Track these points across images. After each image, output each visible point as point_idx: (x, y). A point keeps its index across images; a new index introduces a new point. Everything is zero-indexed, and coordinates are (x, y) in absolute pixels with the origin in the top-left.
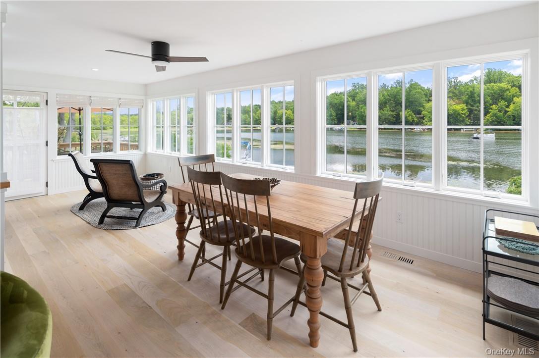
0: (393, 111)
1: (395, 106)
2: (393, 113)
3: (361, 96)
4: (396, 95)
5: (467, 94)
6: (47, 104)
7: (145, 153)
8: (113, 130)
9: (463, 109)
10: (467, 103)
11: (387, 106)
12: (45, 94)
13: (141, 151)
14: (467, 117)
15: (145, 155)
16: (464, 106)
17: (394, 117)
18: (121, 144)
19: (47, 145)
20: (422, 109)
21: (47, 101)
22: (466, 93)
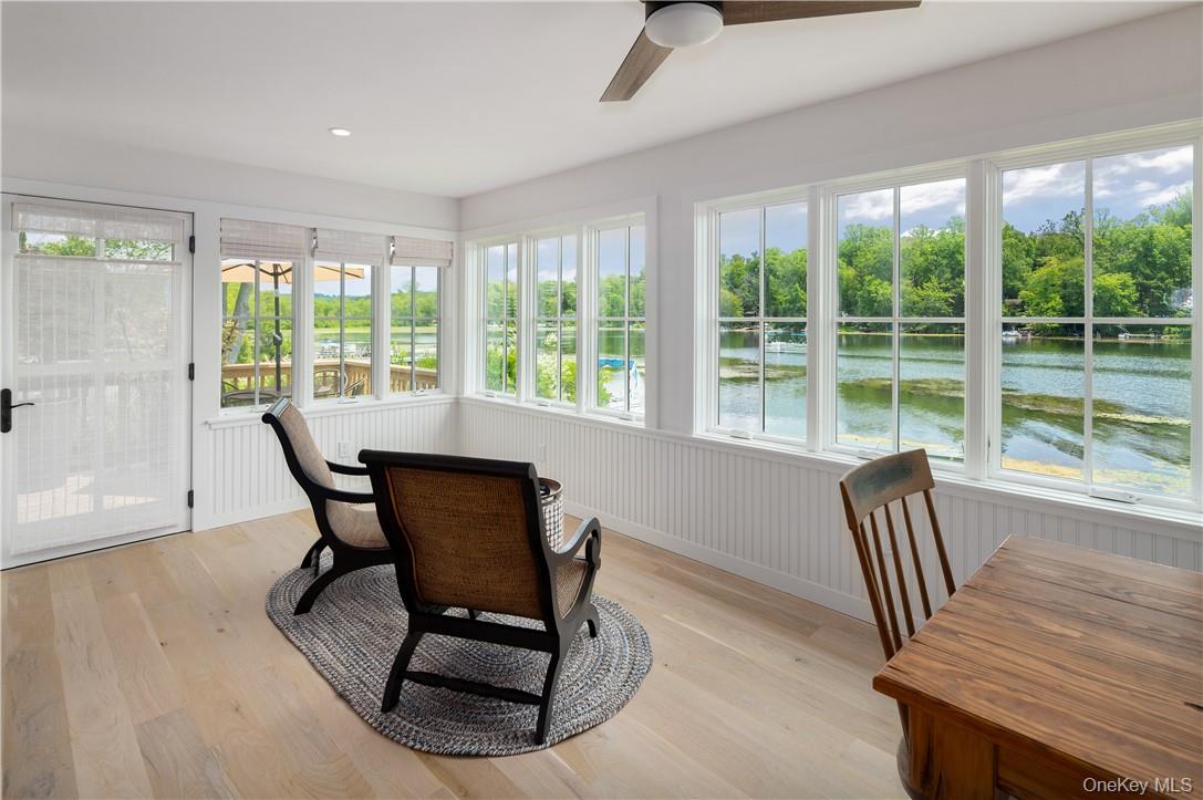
0: (946, 290)
1: (953, 278)
2: (947, 295)
3: (869, 256)
4: (953, 253)
5: (1135, 249)
6: (192, 250)
7: (457, 398)
8: (373, 330)
9: (1124, 286)
10: (1131, 269)
11: (933, 277)
12: (188, 219)
13: (444, 392)
14: (1134, 303)
15: (457, 404)
16: (1126, 277)
17: (950, 305)
18: (393, 372)
19: (191, 377)
20: (1019, 284)
21: (192, 240)
22: (1132, 245)
